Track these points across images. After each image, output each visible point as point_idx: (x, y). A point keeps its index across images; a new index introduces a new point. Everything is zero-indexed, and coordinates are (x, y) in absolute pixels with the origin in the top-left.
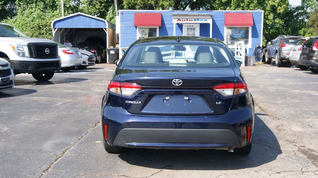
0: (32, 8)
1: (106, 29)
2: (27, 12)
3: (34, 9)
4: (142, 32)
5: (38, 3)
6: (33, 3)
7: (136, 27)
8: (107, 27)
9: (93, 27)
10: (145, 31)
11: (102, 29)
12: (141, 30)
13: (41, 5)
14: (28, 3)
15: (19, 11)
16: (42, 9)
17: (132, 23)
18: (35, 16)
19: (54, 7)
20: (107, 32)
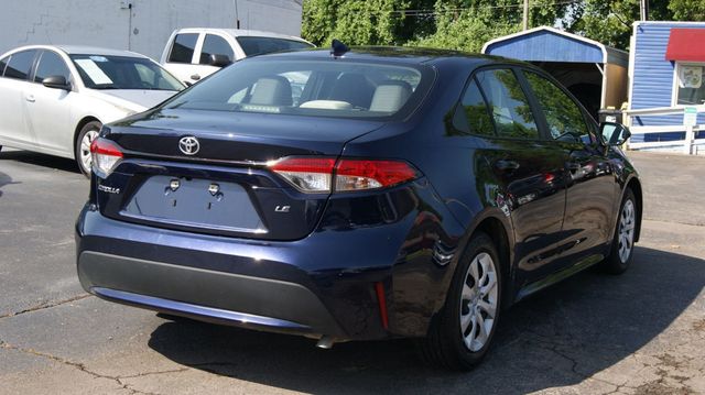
0: (467, 17)
1: (602, 65)
2: (455, 25)
3: (470, 19)
4: (686, 74)
5: (481, 7)
6: (469, 6)
7: (673, 63)
8: (605, 61)
9: (572, 59)
10: (695, 72)
11: (594, 64)
12: (684, 70)
13: (487, 9)
14: (459, 6)
15: (442, 23)
16: (486, 20)
17: (661, 53)
18: (469, 34)
19: (514, 14)
20: (604, 73)
